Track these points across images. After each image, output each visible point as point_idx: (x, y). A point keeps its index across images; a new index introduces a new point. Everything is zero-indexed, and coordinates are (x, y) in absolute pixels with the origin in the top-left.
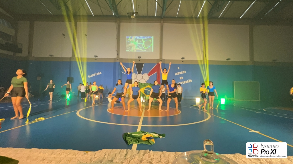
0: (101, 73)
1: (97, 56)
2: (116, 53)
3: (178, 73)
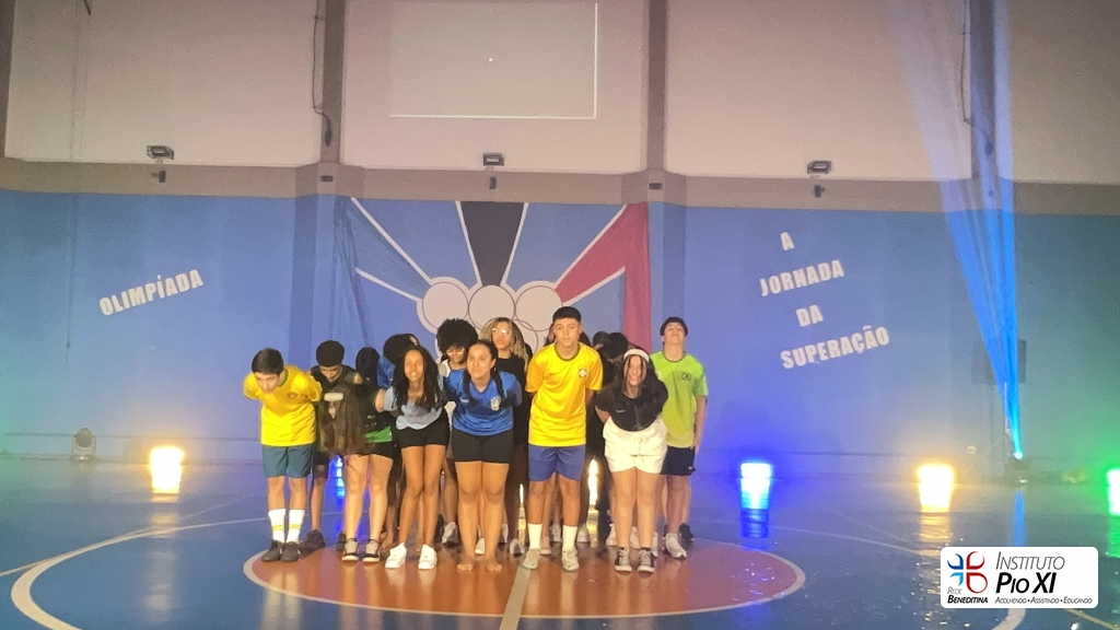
0: (197, 280)
1: (168, 153)
2: (313, 125)
3: (785, 276)
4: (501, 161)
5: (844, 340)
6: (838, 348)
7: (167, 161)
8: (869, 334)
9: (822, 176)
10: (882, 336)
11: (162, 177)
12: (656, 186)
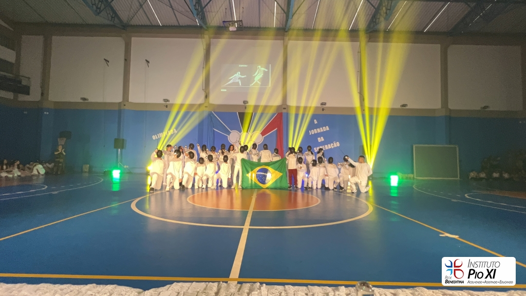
1: (168, 101)
2: (203, 94)
3: (315, 130)
4: (247, 103)
5: (329, 145)
6: (327, 147)
7: (168, 103)
8: (335, 144)
9: (324, 106)
10: (338, 144)
11: (167, 106)
12: (285, 108)
